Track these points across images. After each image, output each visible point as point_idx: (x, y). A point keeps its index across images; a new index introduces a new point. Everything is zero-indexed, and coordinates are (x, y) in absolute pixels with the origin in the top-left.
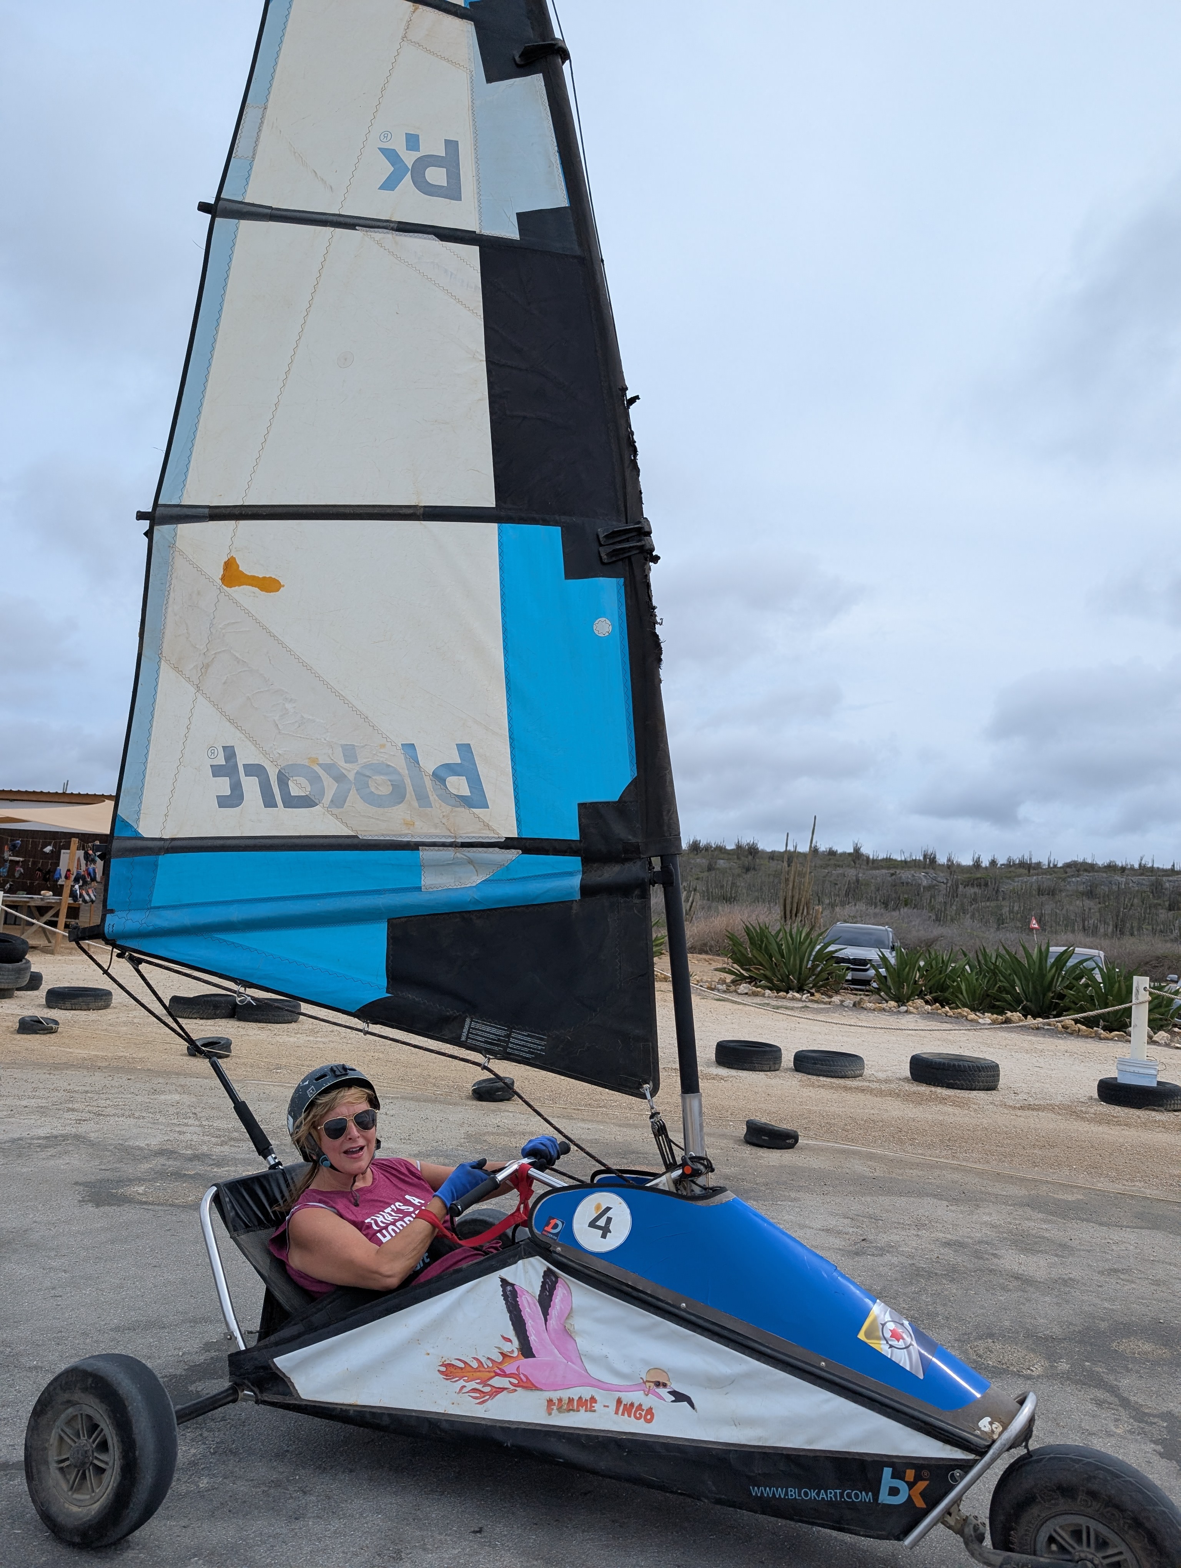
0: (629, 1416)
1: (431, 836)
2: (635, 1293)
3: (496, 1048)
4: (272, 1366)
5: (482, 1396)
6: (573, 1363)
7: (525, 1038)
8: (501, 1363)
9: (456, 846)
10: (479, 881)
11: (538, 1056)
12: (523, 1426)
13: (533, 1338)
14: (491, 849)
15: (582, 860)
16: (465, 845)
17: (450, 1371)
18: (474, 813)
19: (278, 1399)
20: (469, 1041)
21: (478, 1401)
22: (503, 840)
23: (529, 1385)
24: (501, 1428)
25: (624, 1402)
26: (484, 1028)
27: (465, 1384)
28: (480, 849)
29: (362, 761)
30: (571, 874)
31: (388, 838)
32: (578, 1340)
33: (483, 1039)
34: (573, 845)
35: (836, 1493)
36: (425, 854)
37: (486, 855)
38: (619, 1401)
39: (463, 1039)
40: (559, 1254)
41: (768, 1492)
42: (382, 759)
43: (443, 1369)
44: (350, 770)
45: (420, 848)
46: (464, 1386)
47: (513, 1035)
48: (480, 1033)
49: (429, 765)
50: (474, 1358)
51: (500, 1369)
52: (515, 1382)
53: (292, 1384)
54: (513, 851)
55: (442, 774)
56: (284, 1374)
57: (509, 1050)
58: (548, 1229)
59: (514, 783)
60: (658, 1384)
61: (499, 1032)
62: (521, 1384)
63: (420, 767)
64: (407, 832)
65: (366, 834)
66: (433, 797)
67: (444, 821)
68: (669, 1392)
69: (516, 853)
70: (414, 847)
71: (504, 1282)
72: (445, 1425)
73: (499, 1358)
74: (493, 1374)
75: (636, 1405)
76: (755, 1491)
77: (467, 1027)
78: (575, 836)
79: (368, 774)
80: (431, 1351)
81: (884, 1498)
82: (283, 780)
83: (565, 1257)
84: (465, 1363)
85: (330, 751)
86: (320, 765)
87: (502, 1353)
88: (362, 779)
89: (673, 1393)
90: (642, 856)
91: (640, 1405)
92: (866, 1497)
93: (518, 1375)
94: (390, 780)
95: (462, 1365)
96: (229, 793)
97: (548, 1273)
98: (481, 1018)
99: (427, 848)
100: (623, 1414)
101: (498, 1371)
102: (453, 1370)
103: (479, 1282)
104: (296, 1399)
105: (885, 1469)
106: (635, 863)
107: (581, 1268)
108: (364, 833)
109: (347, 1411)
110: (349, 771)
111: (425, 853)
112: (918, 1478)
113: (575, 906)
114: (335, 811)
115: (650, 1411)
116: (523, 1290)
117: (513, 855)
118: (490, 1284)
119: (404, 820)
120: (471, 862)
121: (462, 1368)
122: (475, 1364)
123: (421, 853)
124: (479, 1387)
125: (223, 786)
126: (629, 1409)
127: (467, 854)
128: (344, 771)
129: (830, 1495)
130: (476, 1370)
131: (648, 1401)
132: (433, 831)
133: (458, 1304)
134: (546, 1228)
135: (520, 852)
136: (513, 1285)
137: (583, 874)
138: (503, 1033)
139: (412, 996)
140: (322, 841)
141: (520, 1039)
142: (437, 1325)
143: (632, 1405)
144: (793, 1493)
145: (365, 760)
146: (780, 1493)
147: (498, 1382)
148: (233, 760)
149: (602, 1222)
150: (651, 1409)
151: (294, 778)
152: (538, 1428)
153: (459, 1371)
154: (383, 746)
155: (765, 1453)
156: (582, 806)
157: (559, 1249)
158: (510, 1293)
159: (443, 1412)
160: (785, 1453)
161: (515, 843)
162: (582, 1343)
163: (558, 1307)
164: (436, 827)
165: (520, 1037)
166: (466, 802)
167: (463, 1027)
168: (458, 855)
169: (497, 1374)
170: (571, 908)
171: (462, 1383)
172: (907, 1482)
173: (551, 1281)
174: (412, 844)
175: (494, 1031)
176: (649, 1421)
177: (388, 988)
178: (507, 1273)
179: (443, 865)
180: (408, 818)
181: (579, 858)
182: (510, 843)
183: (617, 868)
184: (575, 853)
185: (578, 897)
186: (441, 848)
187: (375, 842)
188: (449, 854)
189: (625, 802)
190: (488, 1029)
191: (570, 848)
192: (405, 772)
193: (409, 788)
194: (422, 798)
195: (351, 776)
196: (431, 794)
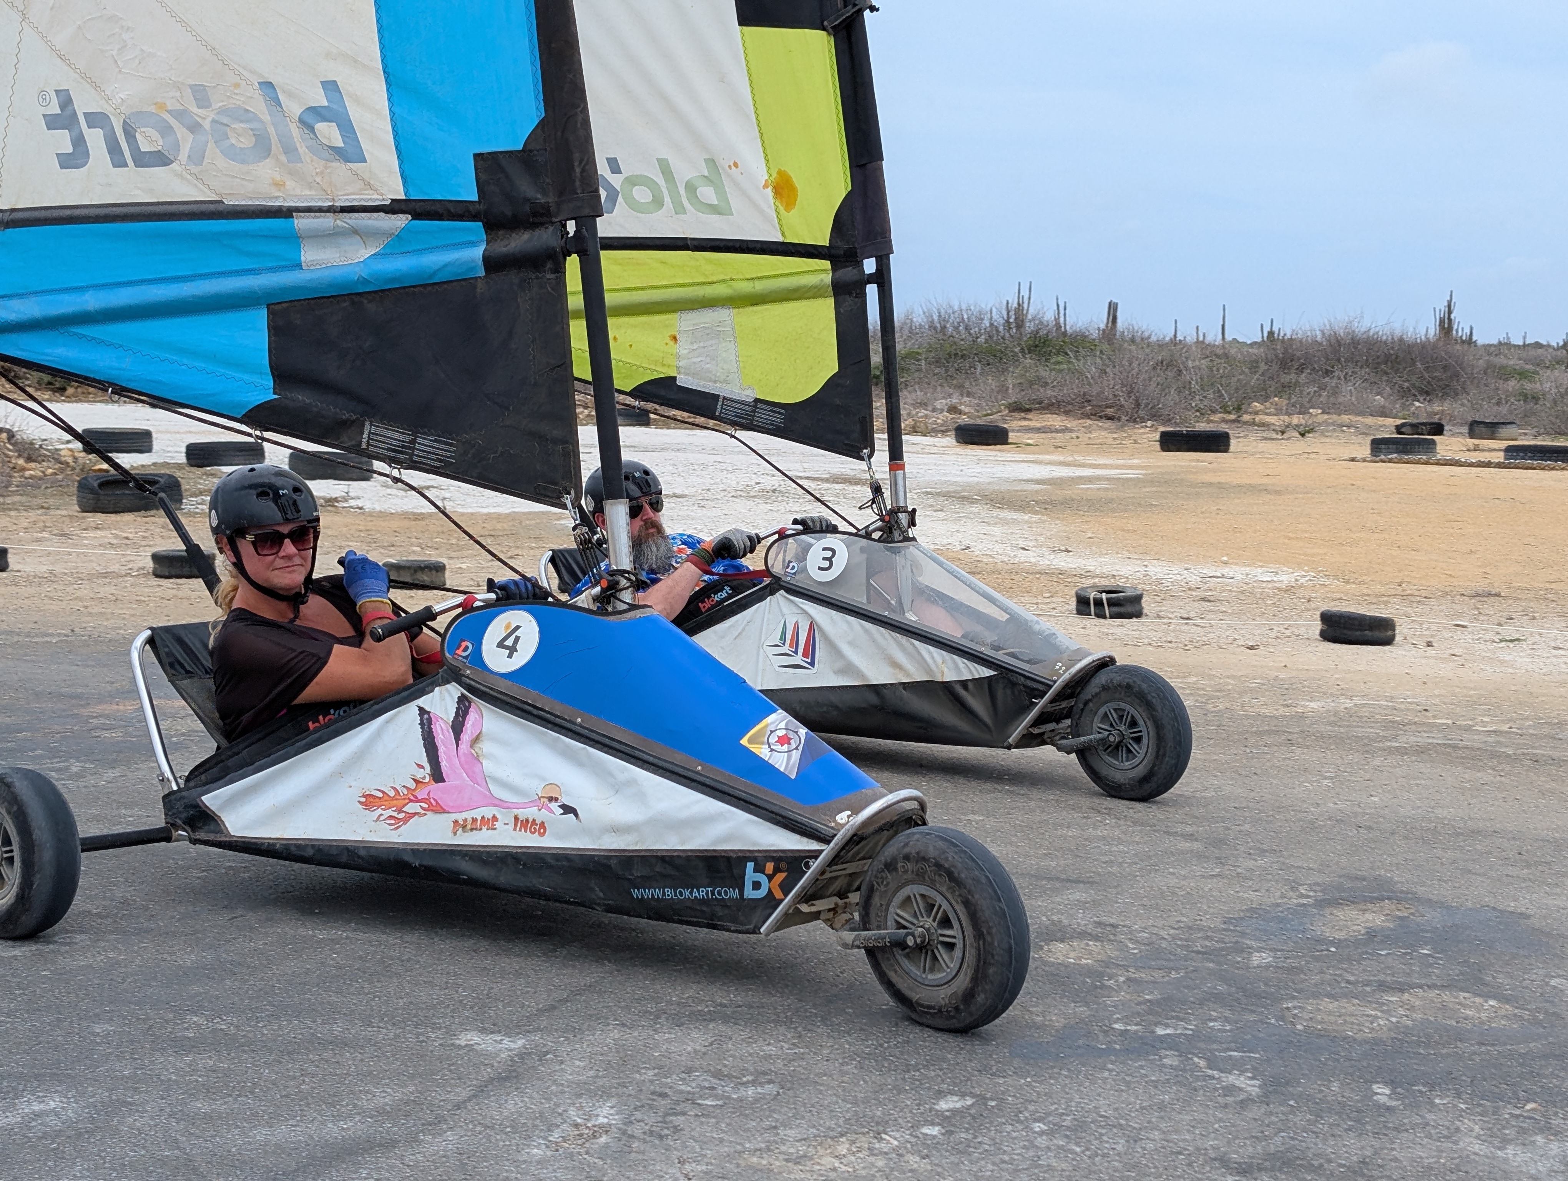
0: (526, 831)
1: (305, 200)
2: (535, 712)
3: (401, 456)
4: (200, 804)
5: (397, 822)
6: (478, 785)
7: (431, 444)
8: (414, 790)
9: (335, 212)
10: (368, 255)
11: (448, 464)
12: (430, 847)
13: (444, 764)
14: (375, 215)
15: (484, 226)
16: (345, 210)
17: (369, 801)
18: (351, 169)
19: (211, 837)
20: (371, 448)
21: (393, 827)
22: (388, 202)
23: (438, 808)
24: (412, 850)
25: (521, 819)
26: (385, 433)
27: (382, 812)
28: (363, 215)
29: (216, 105)
30: (473, 244)
31: (257, 203)
32: (484, 762)
33: (386, 446)
34: (471, 207)
35: (707, 891)
36: (301, 222)
37: (370, 222)
38: (516, 818)
39: (364, 446)
40: (468, 677)
41: (647, 893)
42: (238, 103)
43: (363, 800)
44: (206, 117)
45: (294, 214)
46: (382, 815)
47: (419, 440)
48: (379, 438)
49: (296, 110)
50: (392, 787)
51: (414, 796)
52: (425, 806)
53: (223, 822)
54: (401, 216)
55: (310, 119)
56: (213, 812)
57: (415, 458)
58: (459, 652)
59: (393, 129)
60: (551, 799)
61: (402, 438)
62: (431, 808)
63: (283, 111)
64: (278, 194)
65: (231, 198)
66: (302, 149)
67: (318, 179)
68: (560, 806)
69: (404, 218)
70: (287, 213)
71: (421, 709)
72: (362, 853)
73: (412, 785)
74: (407, 801)
75: (531, 820)
76: (636, 893)
77: (366, 432)
78: (473, 196)
79: (225, 122)
80: (352, 784)
81: (749, 893)
82: (129, 131)
83: (473, 680)
84: (383, 792)
85: (178, 94)
86: (169, 112)
87: (414, 780)
88: (220, 129)
89: (561, 807)
90: (554, 220)
91: (534, 820)
92: (734, 893)
93: (429, 800)
94: (251, 130)
95: (380, 795)
96: (71, 150)
97: (462, 699)
98: (381, 421)
99: (301, 214)
100: (520, 830)
101: (412, 798)
102: (372, 800)
103: (399, 712)
104: (226, 836)
105: (748, 864)
106: (546, 228)
107: (488, 690)
108: (229, 197)
109: (274, 845)
110: (204, 118)
111: (301, 220)
112: (777, 870)
113: (480, 284)
114: (194, 169)
115: (542, 825)
116: (437, 717)
117: (401, 221)
118: (408, 714)
119: (273, 179)
120: (355, 231)
121: (380, 798)
122: (392, 793)
123: (296, 221)
124: (395, 814)
125: (63, 141)
126: (524, 824)
127: (348, 221)
128: (198, 119)
129: (701, 893)
130: (393, 799)
131: (540, 815)
132: (307, 193)
133: (378, 734)
134: (457, 652)
135: (410, 217)
136: (428, 713)
137: (487, 244)
138: (407, 438)
139: (302, 397)
140: (182, 208)
141: (425, 444)
142: (358, 757)
143: (527, 821)
144: (669, 893)
145: (220, 105)
146: (658, 893)
147: (411, 808)
148: (70, 108)
149: (509, 642)
150: (543, 823)
151: (142, 129)
152: (445, 848)
153: (377, 800)
154: (237, 86)
155: (643, 856)
156: (479, 157)
157: (468, 672)
158: (426, 719)
159: (360, 839)
160: (659, 854)
161: (403, 207)
162: (488, 766)
163: (469, 732)
164: (310, 188)
165: (426, 442)
166: (341, 155)
167: (362, 434)
168: (339, 223)
169: (411, 801)
170: (475, 287)
171: (380, 811)
172: (767, 875)
173: (465, 706)
174: (284, 209)
175: (396, 436)
176: (542, 835)
177: (274, 389)
178: (423, 701)
179: (325, 236)
180: (277, 177)
181: (480, 224)
182: (396, 206)
183: (526, 236)
184: (474, 217)
185: (481, 273)
186: (318, 214)
187: (242, 208)
188: (328, 221)
189: (531, 151)
190: (390, 434)
191: (469, 211)
192: (267, 118)
193: (274, 140)
194: (289, 150)
195: (207, 124)
196: (298, 145)
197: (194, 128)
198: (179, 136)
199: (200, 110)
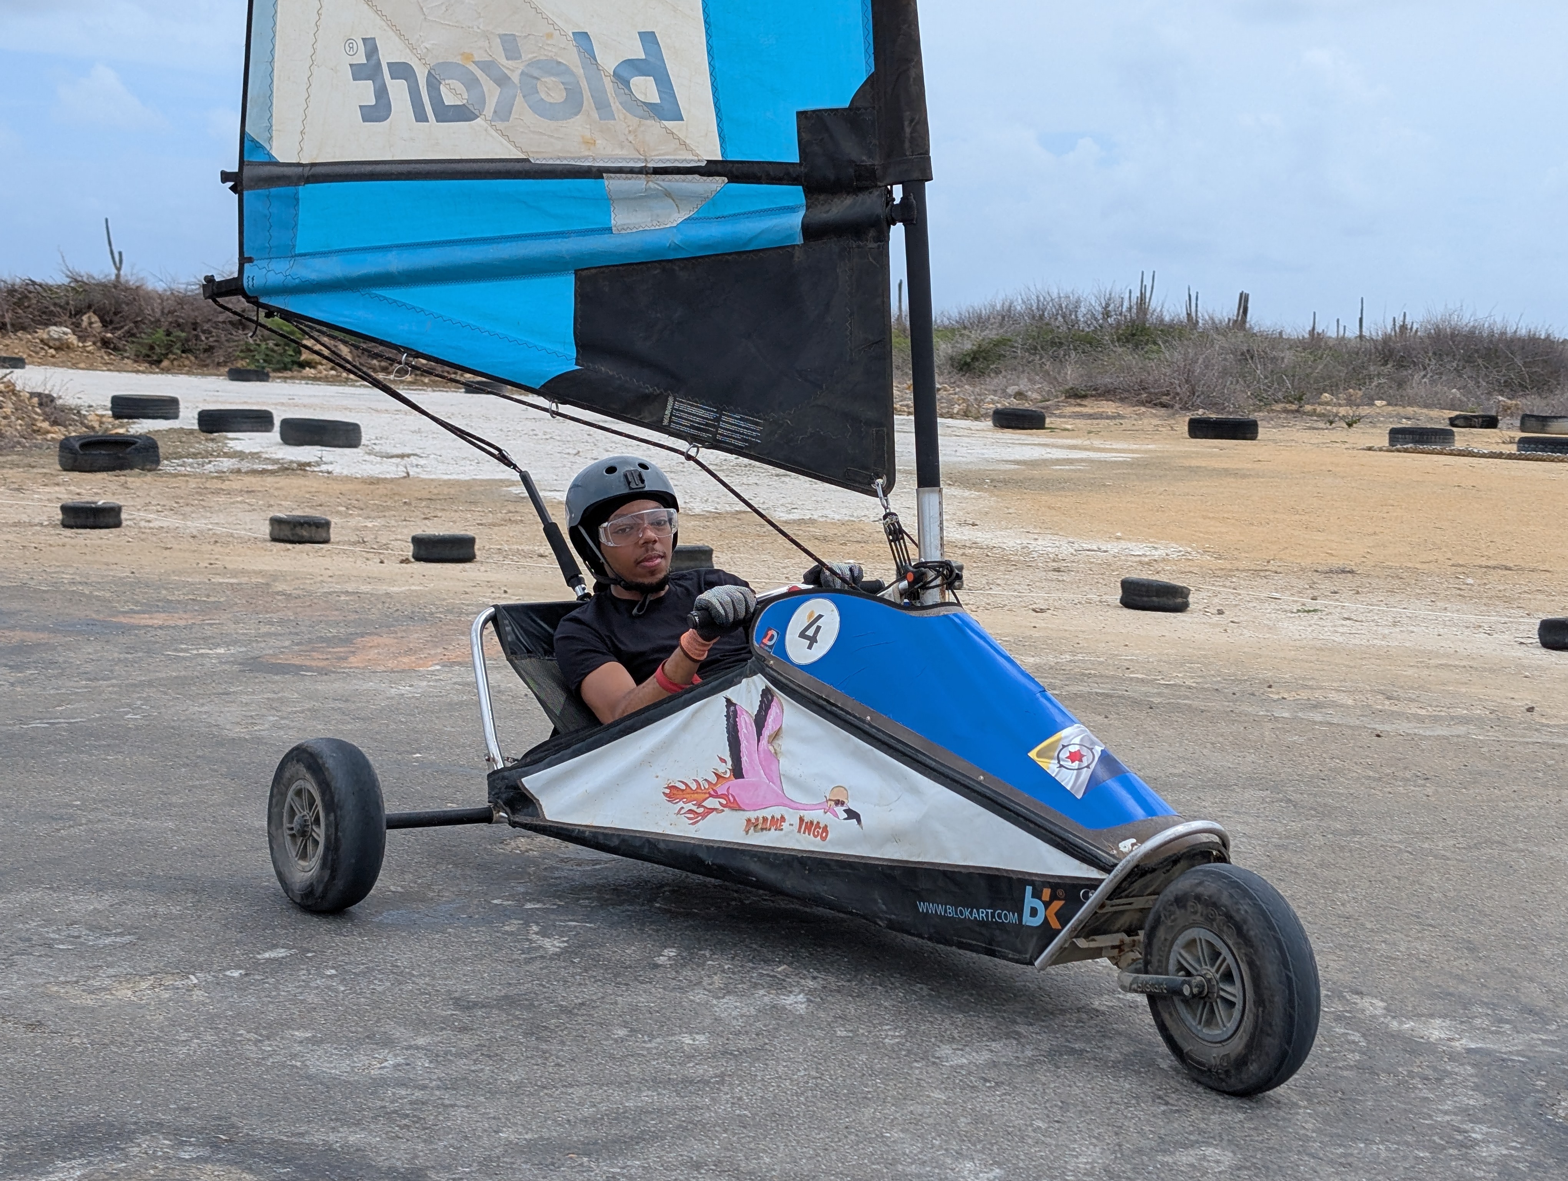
0: (809, 835)
1: (617, 160)
3: (704, 435)
4: (521, 785)
5: (696, 817)
6: (773, 783)
7: (736, 422)
8: (715, 785)
9: (647, 173)
10: (680, 220)
11: (752, 445)
12: (724, 845)
13: (744, 759)
14: (690, 177)
15: (804, 190)
16: (658, 171)
17: (672, 792)
18: (666, 128)
19: (528, 820)
20: (673, 425)
21: (692, 821)
22: (703, 164)
23: (735, 805)
24: (706, 849)
25: (805, 821)
26: (690, 409)
27: (683, 805)
28: (677, 177)
29: (526, 56)
30: (792, 209)
31: (564, 162)
32: (781, 760)
33: (687, 423)
34: (791, 170)
35: (988, 913)
36: (611, 183)
37: (684, 184)
38: (802, 820)
39: (666, 422)
40: (772, 669)
41: (931, 908)
42: (550, 54)
43: (666, 791)
44: (514, 69)
45: (604, 175)
46: (683, 808)
47: (724, 418)
48: (685, 416)
49: (609, 62)
50: (694, 780)
51: (714, 790)
52: (725, 802)
53: (539, 805)
54: (717, 178)
55: (625, 74)
56: (531, 794)
57: (718, 437)
58: (764, 641)
60: (838, 803)
61: (707, 415)
62: (730, 805)
63: (597, 64)
64: (587, 153)
65: (539, 156)
66: (615, 105)
67: (631, 138)
68: (845, 811)
69: (720, 181)
70: (597, 173)
71: (728, 701)
72: (663, 846)
73: (713, 779)
74: (707, 795)
75: (815, 823)
76: (921, 907)
77: (669, 407)
78: (794, 157)
79: (535, 75)
80: (659, 773)
81: (1027, 919)
82: (433, 84)
83: (776, 671)
84: (686, 785)
85: (486, 44)
86: (476, 63)
87: (716, 774)
88: (529, 82)
90: (879, 184)
91: (818, 824)
92: (1013, 917)
93: (728, 796)
94: (563, 84)
95: (683, 787)
96: (373, 102)
97: (766, 692)
98: (685, 396)
99: (613, 175)
100: (804, 833)
101: (713, 792)
102: (674, 791)
103: (706, 703)
104: (542, 820)
105: (1027, 887)
106: (868, 193)
107: (790, 683)
108: (536, 156)
110: (512, 71)
111: (611, 181)
113: (797, 253)
114: (500, 125)
116: (742, 710)
117: (718, 183)
118: (714, 706)
119: (583, 137)
120: (668, 194)
121: (683, 790)
122: (694, 786)
123: (606, 182)
124: (695, 808)
125: (366, 92)
126: (809, 827)
127: (661, 183)
128: (507, 72)
129: (982, 914)
130: (694, 792)
132: (618, 152)
133: (689, 721)
135: (726, 180)
136: (735, 705)
137: (807, 209)
138: (711, 415)
139: (605, 369)
140: (487, 166)
141: (730, 422)
142: (665, 747)
143: (812, 823)
145: (530, 56)
147: (711, 803)
148: (375, 57)
149: (810, 632)
151: (447, 81)
152: (735, 847)
153: (680, 792)
154: (550, 36)
156: (802, 116)
157: (772, 662)
158: (732, 712)
159: (661, 832)
161: (719, 168)
163: (770, 727)
164: (622, 147)
165: (731, 420)
166: (656, 112)
167: (664, 408)
168: (652, 184)
169: (711, 796)
170: (792, 256)
171: (680, 804)
172: (1043, 902)
173: (768, 699)
174: (595, 170)
175: (700, 413)
176: (823, 839)
177: (577, 359)
178: (730, 694)
179: (635, 199)
180: (588, 134)
181: (800, 188)
182: (713, 168)
183: (849, 201)
184: (793, 180)
185: (799, 240)
186: (630, 176)
187: (548, 168)
188: (640, 183)
189: (859, 109)
190: (694, 410)
191: (788, 174)
192: (580, 72)
193: (587, 94)
194: (602, 106)
195: (515, 78)
196: (611, 101)
197: (502, 80)
198: (485, 89)
199: (510, 62)
